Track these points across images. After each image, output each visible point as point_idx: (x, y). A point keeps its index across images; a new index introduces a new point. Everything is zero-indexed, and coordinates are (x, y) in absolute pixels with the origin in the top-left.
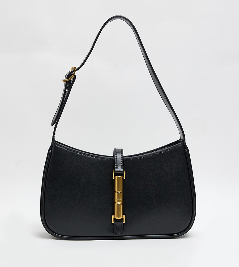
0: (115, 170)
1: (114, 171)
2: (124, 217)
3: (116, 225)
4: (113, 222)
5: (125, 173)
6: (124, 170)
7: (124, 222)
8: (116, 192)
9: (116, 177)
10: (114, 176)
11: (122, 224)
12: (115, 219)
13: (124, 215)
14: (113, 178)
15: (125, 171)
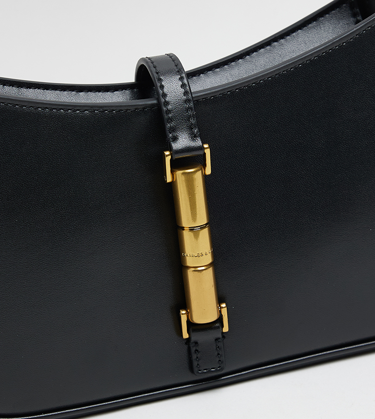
0: (170, 149)
1: (167, 153)
2: (225, 312)
3: (196, 343)
4: (186, 335)
5: (208, 152)
6: (203, 143)
7: (226, 329)
8: (183, 228)
9: (179, 173)
10: (172, 172)
11: (220, 336)
12: (190, 324)
13: (224, 305)
14: (169, 179)
15: (206, 146)
